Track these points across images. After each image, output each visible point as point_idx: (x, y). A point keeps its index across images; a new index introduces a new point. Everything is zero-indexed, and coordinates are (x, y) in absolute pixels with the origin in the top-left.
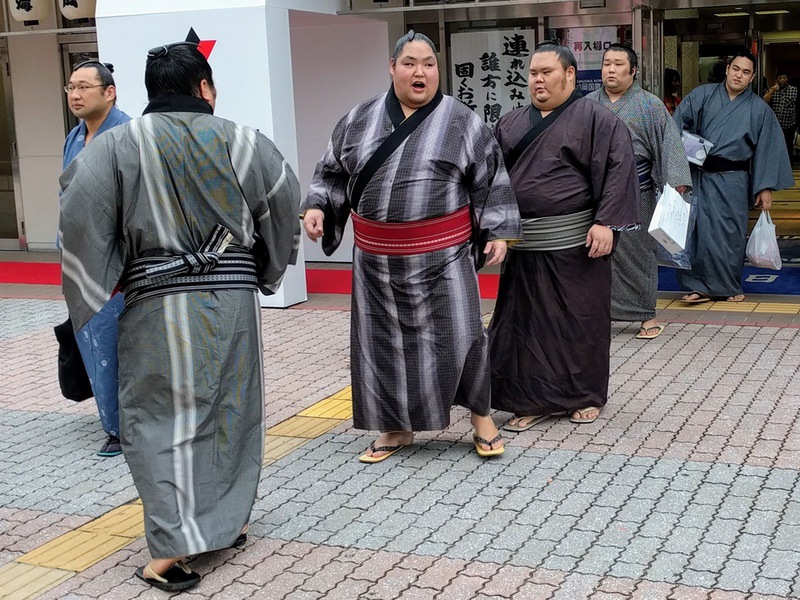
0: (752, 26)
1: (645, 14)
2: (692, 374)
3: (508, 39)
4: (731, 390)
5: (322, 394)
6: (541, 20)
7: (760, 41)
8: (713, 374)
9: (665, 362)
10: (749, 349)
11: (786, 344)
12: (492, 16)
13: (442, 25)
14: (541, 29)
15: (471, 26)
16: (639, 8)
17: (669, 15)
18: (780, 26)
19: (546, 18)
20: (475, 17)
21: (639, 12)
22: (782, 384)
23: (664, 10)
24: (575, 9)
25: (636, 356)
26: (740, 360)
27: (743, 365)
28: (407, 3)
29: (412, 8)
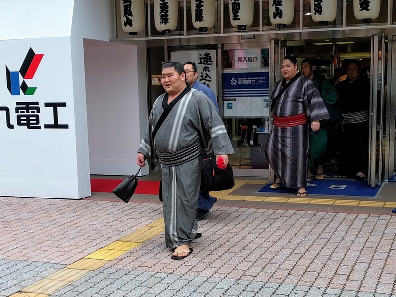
0: (334, 50)
1: (276, 43)
2: (299, 238)
3: (201, 56)
4: (321, 247)
5: (98, 247)
6: (220, 46)
7: (338, 58)
8: (311, 238)
9: (285, 231)
10: (331, 225)
11: (350, 223)
12: (193, 43)
13: (166, 47)
14: (220, 50)
15: (182, 48)
16: (273, 39)
17: (289, 44)
18: (349, 50)
19: (222, 44)
20: (184, 43)
21: (273, 42)
22: (349, 244)
23: (286, 41)
24: (238, 40)
25: (269, 228)
26: (326, 231)
27: (327, 234)
28: (147, 35)
29: (150, 38)
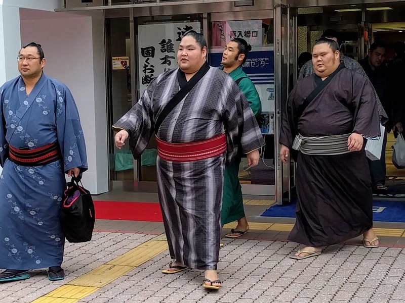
0: (363, 19)
1: (284, 11)
2: (320, 282)
3: (180, 30)
4: (350, 295)
5: (39, 293)
6: (205, 15)
7: (370, 31)
8: (336, 282)
9: (299, 272)
10: (364, 264)
11: (391, 260)
12: (169, 12)
13: (131, 19)
14: (205, 22)
15: (153, 20)
16: (279, 6)
17: (301, 11)
18: (385, 18)
19: (209, 14)
20: (156, 13)
21: (279, 10)
22: (390, 291)
23: (298, 8)
24: (231, 8)
25: (277, 268)
26: (357, 272)
27: (358, 277)
28: (106, 3)
29: (110, 6)
